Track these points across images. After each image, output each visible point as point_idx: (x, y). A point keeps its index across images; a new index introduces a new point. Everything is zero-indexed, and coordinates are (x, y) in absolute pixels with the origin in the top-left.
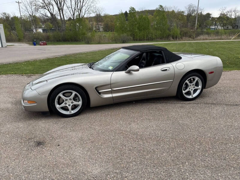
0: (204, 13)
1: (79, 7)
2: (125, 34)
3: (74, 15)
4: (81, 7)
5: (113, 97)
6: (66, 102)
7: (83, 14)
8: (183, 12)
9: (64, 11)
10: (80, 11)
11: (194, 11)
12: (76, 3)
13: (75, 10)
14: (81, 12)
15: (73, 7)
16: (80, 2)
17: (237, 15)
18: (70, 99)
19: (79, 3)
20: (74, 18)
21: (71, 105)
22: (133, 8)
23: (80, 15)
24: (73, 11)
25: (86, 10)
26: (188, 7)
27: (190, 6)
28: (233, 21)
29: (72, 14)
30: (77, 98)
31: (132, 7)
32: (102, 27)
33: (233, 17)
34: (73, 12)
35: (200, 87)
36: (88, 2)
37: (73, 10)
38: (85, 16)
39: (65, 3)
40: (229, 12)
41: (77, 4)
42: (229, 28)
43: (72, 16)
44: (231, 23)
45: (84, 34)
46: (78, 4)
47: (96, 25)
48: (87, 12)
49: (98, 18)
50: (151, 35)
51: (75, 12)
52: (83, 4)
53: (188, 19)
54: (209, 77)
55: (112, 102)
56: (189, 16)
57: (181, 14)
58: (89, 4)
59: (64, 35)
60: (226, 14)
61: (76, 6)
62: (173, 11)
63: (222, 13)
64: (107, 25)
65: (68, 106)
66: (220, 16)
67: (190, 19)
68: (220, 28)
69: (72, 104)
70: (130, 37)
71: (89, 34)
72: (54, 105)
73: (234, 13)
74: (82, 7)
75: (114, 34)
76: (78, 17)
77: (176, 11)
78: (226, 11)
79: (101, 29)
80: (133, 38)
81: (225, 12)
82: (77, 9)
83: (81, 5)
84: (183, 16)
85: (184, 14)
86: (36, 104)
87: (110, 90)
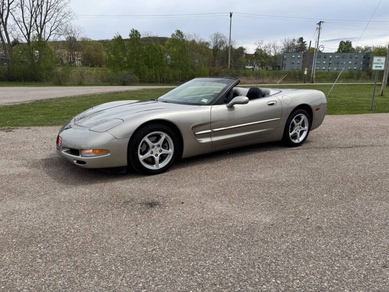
0: (236, 46)
1: (38, 23)
2: (125, 72)
3: (29, 34)
4: (42, 22)
5: (212, 142)
6: (153, 150)
7: (47, 36)
8: (207, 43)
9: (8, 27)
10: (42, 29)
11: (222, 43)
12: (32, 16)
13: (31, 26)
14: (43, 31)
15: (27, 22)
16: (41, 14)
17: (277, 52)
18: (159, 146)
19: (39, 16)
20: (28, 40)
21: (159, 155)
22: (136, 31)
23: (40, 35)
24: (26, 28)
25: (53, 29)
26: (213, 37)
27: (217, 36)
28: (273, 59)
29: (25, 33)
30: (166, 144)
31: (135, 29)
32: (79, 60)
33: (273, 54)
34: (27, 30)
35: (306, 128)
36: (55, 15)
37: (27, 26)
38: (51, 38)
39: (10, 13)
40: (267, 47)
41: (34, 16)
42: (269, 69)
43: (25, 36)
44: (271, 62)
45: (49, 69)
46: (36, 17)
47: (69, 55)
48: (54, 32)
49: (72, 44)
50: (166, 74)
51: (31, 31)
52: (47, 17)
53: (215, 55)
54: (316, 114)
55: (209, 150)
56: (216, 49)
57: (204, 45)
58: (58, 19)
59: (9, 69)
60: (263, 49)
61: (33, 20)
62: (194, 41)
63: (259, 48)
64: (89, 56)
65: (154, 156)
66: (256, 53)
67: (217, 54)
68: (258, 68)
69: (160, 153)
70: (135, 77)
71: (60, 70)
72: (137, 155)
73: (273, 48)
74: (44, 23)
75: (105, 70)
76: (37, 40)
77: (197, 41)
78: (264, 46)
79: (78, 63)
80: (140, 78)
81: (262, 47)
82: (35, 25)
83: (43, 19)
84: (207, 48)
85: (209, 47)
86: (109, 154)
87: (210, 131)
